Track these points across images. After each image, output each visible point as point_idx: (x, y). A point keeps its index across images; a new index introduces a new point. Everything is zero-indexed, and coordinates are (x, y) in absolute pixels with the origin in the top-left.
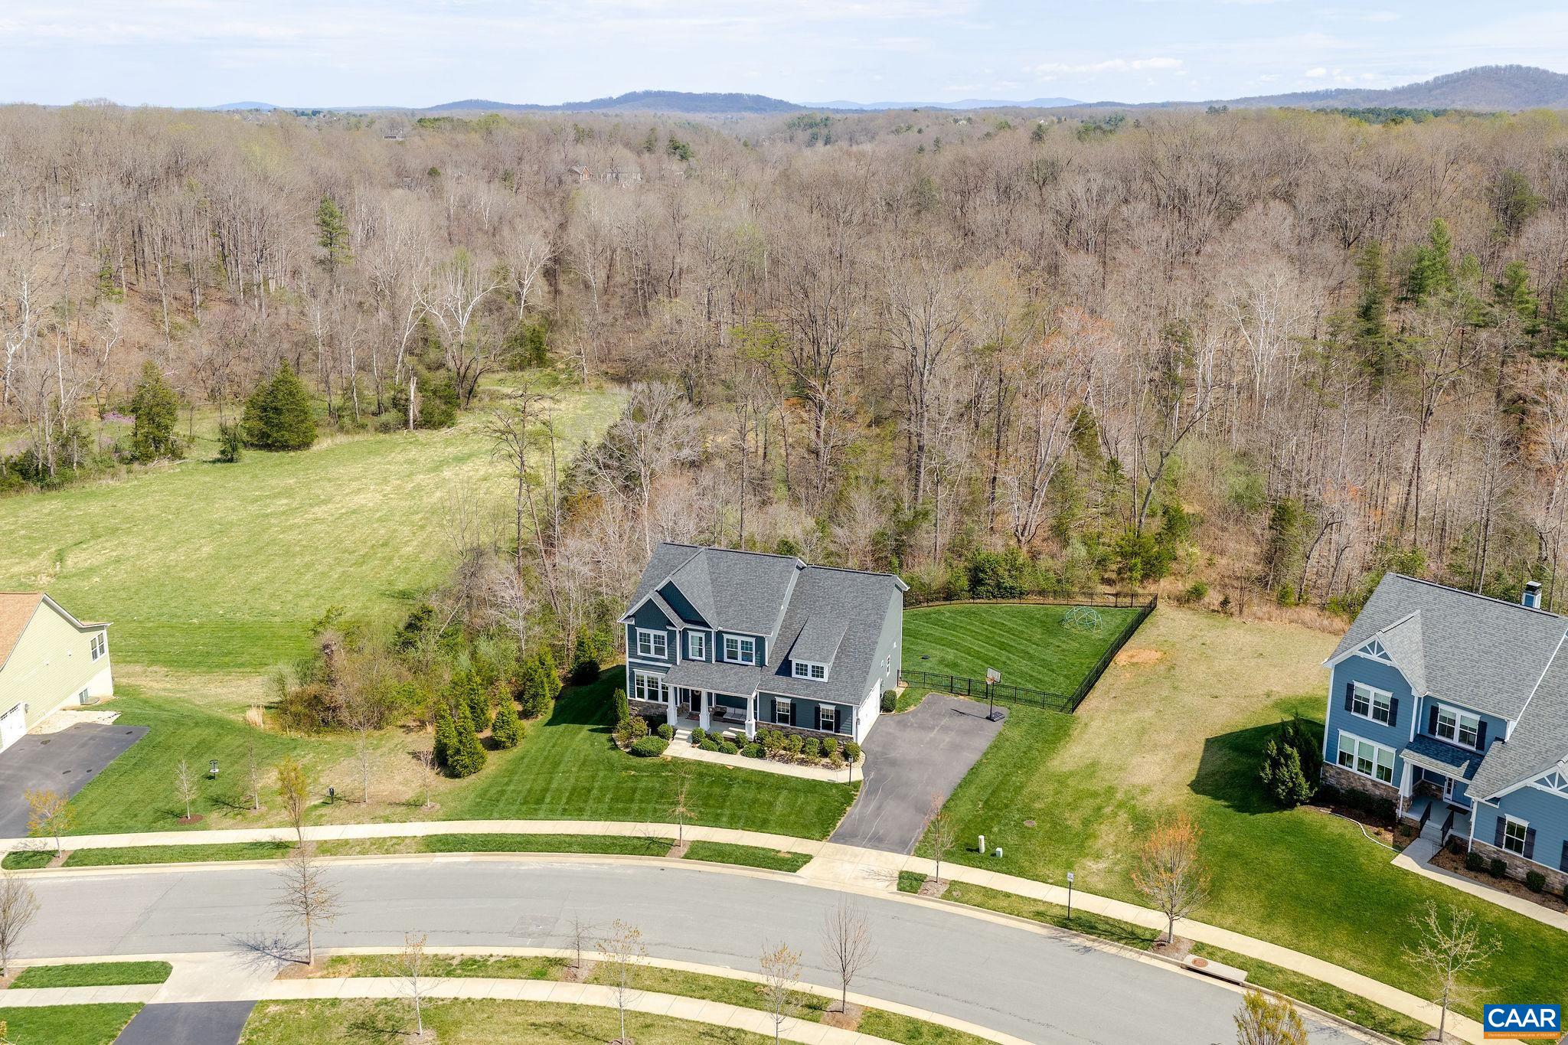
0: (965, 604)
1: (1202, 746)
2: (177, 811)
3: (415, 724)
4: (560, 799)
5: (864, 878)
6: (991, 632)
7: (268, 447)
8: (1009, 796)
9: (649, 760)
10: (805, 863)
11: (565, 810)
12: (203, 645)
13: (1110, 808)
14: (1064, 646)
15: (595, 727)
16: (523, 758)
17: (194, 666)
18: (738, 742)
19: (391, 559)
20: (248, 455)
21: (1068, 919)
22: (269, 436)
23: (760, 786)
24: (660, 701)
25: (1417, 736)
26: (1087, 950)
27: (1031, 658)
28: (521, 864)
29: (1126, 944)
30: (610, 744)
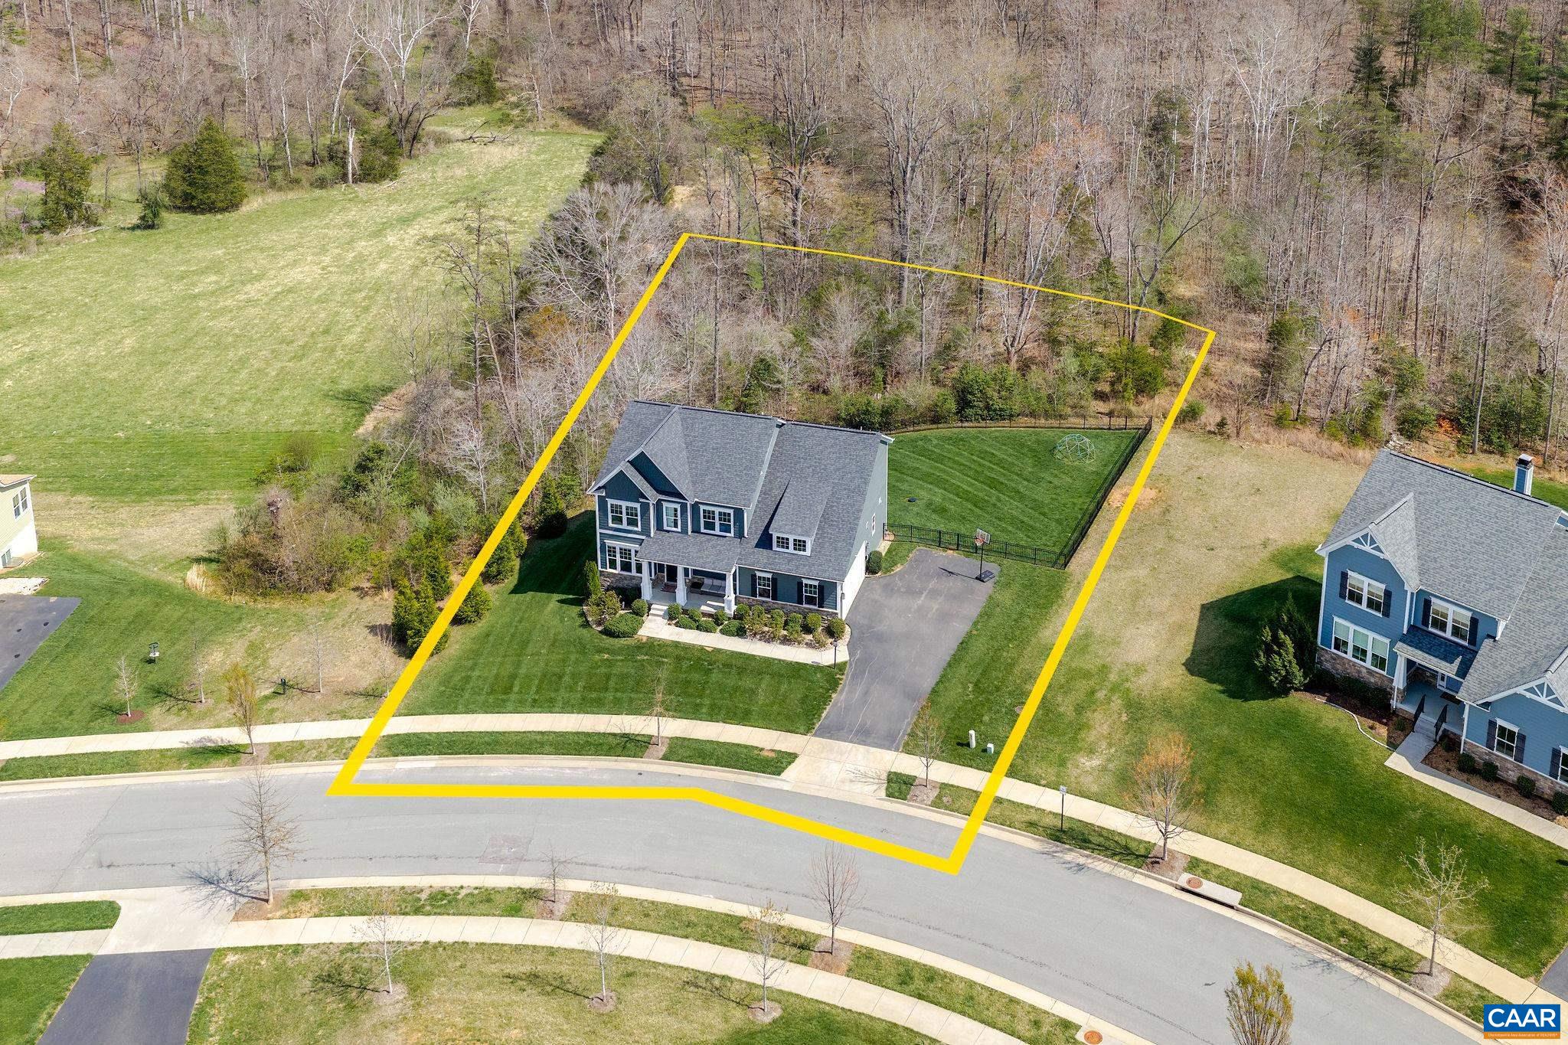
0: (953, 429)
1: (1198, 613)
2: (116, 706)
3: (368, 585)
4: (529, 687)
5: (851, 781)
6: (980, 465)
7: (193, 210)
8: (1000, 675)
9: (623, 641)
10: (790, 763)
11: (535, 701)
12: (131, 466)
13: (1104, 692)
14: (1056, 482)
15: (564, 597)
16: (488, 635)
17: (122, 494)
18: (717, 619)
19: (333, 350)
20: (170, 218)
21: (1061, 830)
22: (194, 198)
23: (741, 671)
24: (634, 573)
25: (1411, 628)
26: (1080, 867)
27: (1022, 497)
28: (490, 769)
29: (1120, 861)
30: (580, 621)
